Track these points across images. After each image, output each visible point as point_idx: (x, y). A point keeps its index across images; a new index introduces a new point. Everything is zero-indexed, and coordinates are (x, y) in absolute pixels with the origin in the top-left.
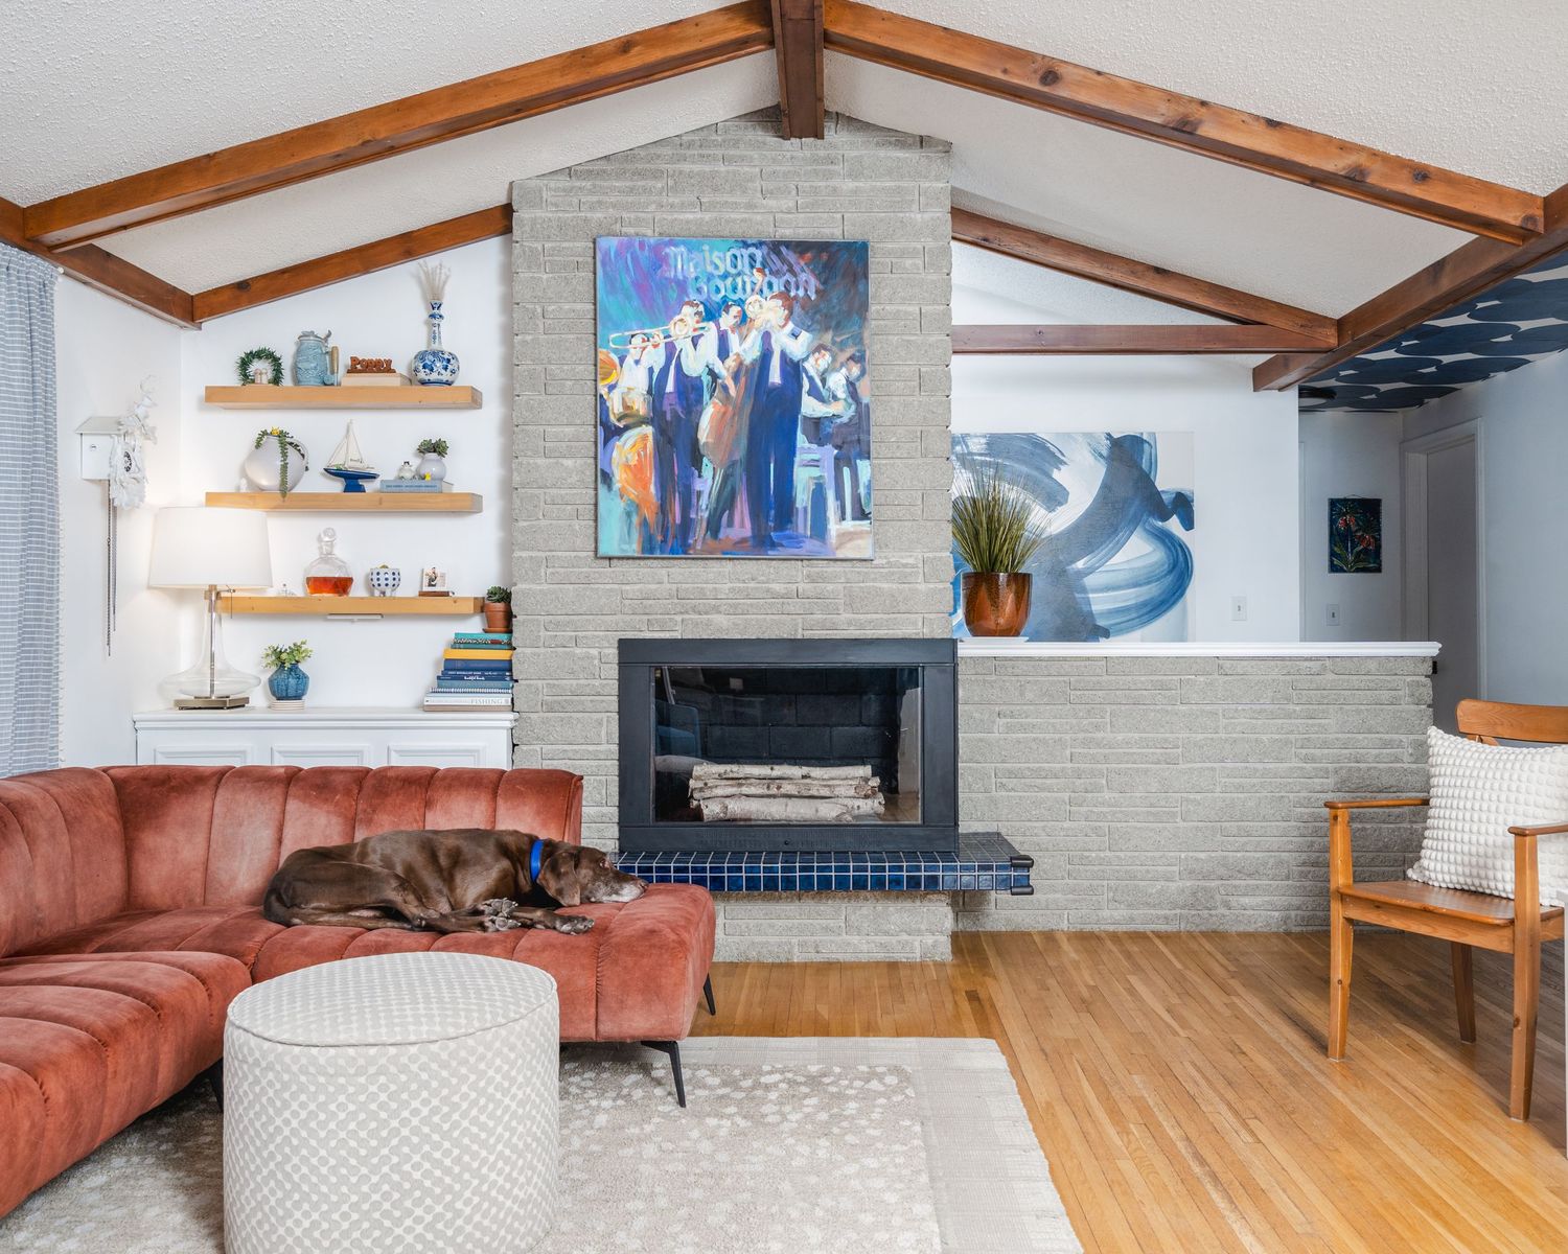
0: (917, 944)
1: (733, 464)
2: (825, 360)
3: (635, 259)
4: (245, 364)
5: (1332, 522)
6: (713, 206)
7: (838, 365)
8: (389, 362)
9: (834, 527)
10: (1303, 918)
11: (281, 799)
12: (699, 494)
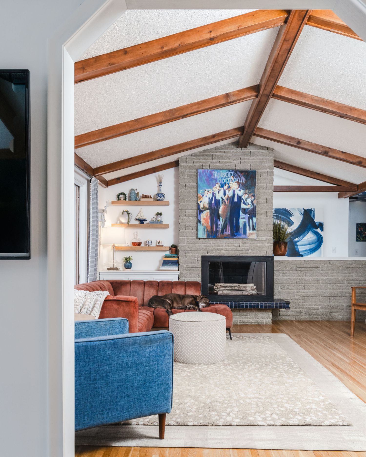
0: (264, 321)
1: (227, 218)
2: (246, 196)
3: (206, 174)
4: (118, 196)
5: (357, 229)
6: (223, 162)
7: (249, 197)
8: (150, 196)
9: (248, 232)
10: (347, 318)
11: (143, 286)
12: (219, 225)
